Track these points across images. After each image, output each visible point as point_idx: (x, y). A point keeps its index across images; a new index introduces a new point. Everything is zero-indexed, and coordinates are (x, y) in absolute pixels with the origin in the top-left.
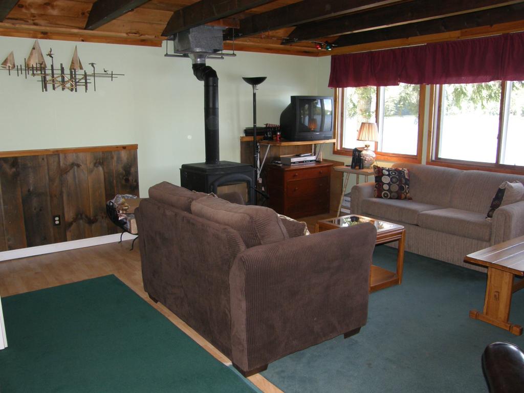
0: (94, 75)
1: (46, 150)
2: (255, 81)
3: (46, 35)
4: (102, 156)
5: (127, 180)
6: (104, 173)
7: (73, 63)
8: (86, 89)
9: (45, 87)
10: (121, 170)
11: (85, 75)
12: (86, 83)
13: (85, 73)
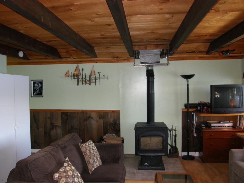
0: (99, 78)
1: (79, 110)
2: (188, 77)
3: (81, 62)
4: (103, 114)
5: (114, 127)
6: (103, 122)
7: (91, 73)
8: (96, 84)
9: (78, 84)
10: (112, 122)
11: (96, 78)
12: (96, 81)
13: (96, 77)
